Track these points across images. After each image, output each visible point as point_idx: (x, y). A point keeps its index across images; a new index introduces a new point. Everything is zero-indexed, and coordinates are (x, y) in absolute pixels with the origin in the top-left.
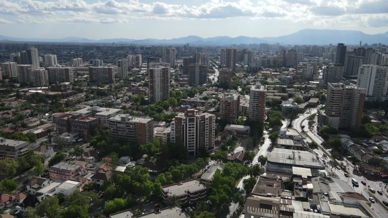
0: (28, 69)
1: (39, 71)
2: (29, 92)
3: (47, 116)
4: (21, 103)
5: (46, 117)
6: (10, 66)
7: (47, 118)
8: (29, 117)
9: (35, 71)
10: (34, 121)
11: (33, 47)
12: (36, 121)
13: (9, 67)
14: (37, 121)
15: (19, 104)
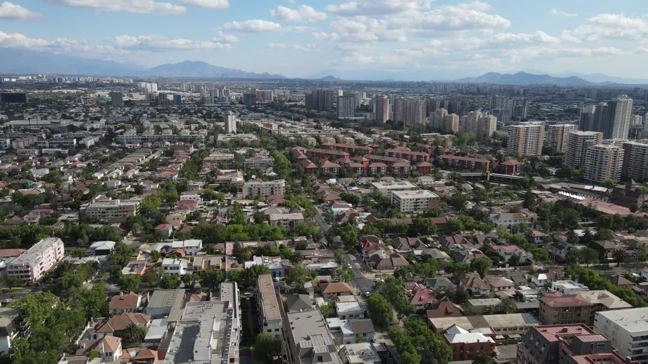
0: (587, 141)
1: (605, 149)
2: (558, 194)
3: (540, 281)
4: (520, 220)
5: (538, 283)
6: (563, 131)
7: (540, 284)
8: (507, 265)
9: (596, 148)
10: (499, 288)
11: (625, 97)
12: (504, 288)
13: (560, 133)
14: (507, 288)
15: (516, 221)
